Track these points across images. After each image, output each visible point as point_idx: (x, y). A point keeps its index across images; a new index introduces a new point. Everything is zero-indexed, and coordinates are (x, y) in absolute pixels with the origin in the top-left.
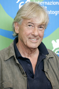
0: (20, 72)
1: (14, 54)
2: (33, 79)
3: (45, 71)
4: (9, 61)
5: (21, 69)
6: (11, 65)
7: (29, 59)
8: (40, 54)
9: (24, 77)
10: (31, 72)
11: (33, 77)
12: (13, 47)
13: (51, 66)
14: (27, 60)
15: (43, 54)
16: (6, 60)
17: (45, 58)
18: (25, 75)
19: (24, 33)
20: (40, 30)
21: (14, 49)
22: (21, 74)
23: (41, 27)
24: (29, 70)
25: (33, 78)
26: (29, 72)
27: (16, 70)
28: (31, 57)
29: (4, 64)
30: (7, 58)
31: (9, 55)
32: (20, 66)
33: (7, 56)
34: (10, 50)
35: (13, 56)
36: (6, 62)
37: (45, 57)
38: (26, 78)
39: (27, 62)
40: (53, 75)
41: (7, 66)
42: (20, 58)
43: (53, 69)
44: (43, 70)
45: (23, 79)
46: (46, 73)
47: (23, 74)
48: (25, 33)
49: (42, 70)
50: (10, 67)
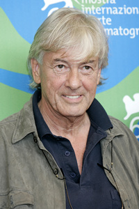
0: (49, 168)
1: (34, 129)
2: (77, 185)
3: (104, 166)
4: (23, 145)
5: (51, 163)
6: (27, 153)
7: (67, 141)
8: (94, 128)
9: (58, 180)
10: (74, 169)
12: (32, 112)
13: (118, 155)
14: (64, 143)
15: (99, 129)
16: (16, 141)
17: (104, 138)
18: (60, 175)
20: (85, 74)
21: (33, 117)
22: (51, 173)
23: (88, 68)
24: (69, 165)
25: (78, 182)
26: (69, 169)
27: (39, 163)
28: (71, 133)
29: (12, 150)
30: (18, 136)
31: (21, 132)
32: (48, 156)
33: (18, 133)
34: (24, 120)
35: (33, 133)
36: (16, 146)
37: (104, 134)
38: (62, 183)
39: (63, 148)
40: (123, 176)
41: (18, 155)
42: (48, 138)
43: (121, 161)
44: (101, 166)
45: (55, 184)
46: (106, 171)
47: (55, 173)
48: (51, 84)
49: (98, 164)
50: (25, 158)
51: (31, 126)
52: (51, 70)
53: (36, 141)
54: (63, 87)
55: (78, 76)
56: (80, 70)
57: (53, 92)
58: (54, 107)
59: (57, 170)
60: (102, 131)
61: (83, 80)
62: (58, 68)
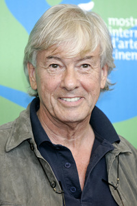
0: (46, 181)
1: (31, 135)
2: (78, 200)
3: (110, 182)
4: (18, 154)
5: (48, 174)
6: (21, 164)
7: (68, 150)
8: (98, 141)
9: (56, 194)
10: (75, 182)
11: (78, 195)
12: (29, 119)
13: (125, 173)
14: (64, 153)
15: (105, 141)
16: (10, 149)
17: (110, 151)
18: (58, 189)
19: (43, 87)
20: (83, 73)
21: (30, 123)
22: (48, 186)
23: (85, 66)
24: (69, 178)
25: (79, 197)
26: (69, 183)
27: (35, 174)
29: (6, 159)
30: (12, 144)
31: (17, 139)
32: (46, 166)
33: (13, 140)
34: (21, 126)
35: (28, 140)
36: (10, 154)
38: (60, 197)
39: (63, 159)
40: (130, 195)
41: (11, 165)
42: (46, 146)
43: (129, 180)
44: (106, 182)
45: (52, 199)
46: (111, 188)
47: (53, 186)
48: (45, 87)
49: (103, 180)
50: (19, 168)
51: (28, 132)
52: (45, 71)
53: (32, 149)
54: (59, 88)
55: (75, 76)
56: (76, 69)
57: (48, 95)
58: (52, 112)
59: (55, 182)
60: (109, 143)
61: (81, 80)
62: (52, 68)
